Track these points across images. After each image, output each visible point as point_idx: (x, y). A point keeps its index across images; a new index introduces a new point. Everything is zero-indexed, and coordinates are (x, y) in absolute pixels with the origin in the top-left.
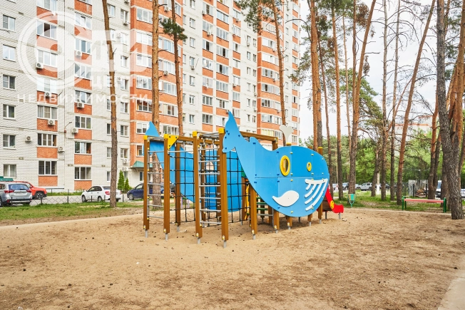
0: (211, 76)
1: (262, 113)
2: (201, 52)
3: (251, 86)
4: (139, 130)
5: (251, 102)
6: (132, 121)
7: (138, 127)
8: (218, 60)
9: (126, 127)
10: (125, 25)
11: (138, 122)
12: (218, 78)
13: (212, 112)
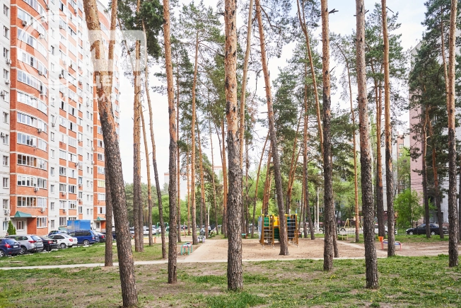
0: (65, 132)
1: (98, 166)
2: (58, 111)
3: (90, 141)
4: (19, 183)
5: (90, 155)
6: (12, 174)
7: (18, 179)
8: (70, 119)
9: (7, 179)
10: (7, 84)
11: (18, 175)
12: (69, 135)
13: (65, 165)
